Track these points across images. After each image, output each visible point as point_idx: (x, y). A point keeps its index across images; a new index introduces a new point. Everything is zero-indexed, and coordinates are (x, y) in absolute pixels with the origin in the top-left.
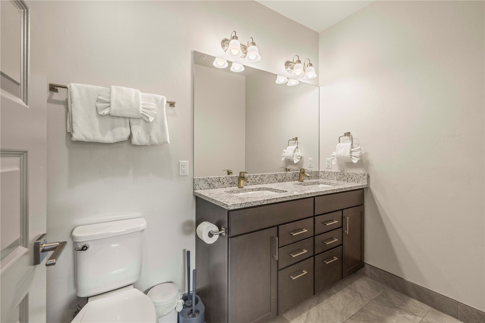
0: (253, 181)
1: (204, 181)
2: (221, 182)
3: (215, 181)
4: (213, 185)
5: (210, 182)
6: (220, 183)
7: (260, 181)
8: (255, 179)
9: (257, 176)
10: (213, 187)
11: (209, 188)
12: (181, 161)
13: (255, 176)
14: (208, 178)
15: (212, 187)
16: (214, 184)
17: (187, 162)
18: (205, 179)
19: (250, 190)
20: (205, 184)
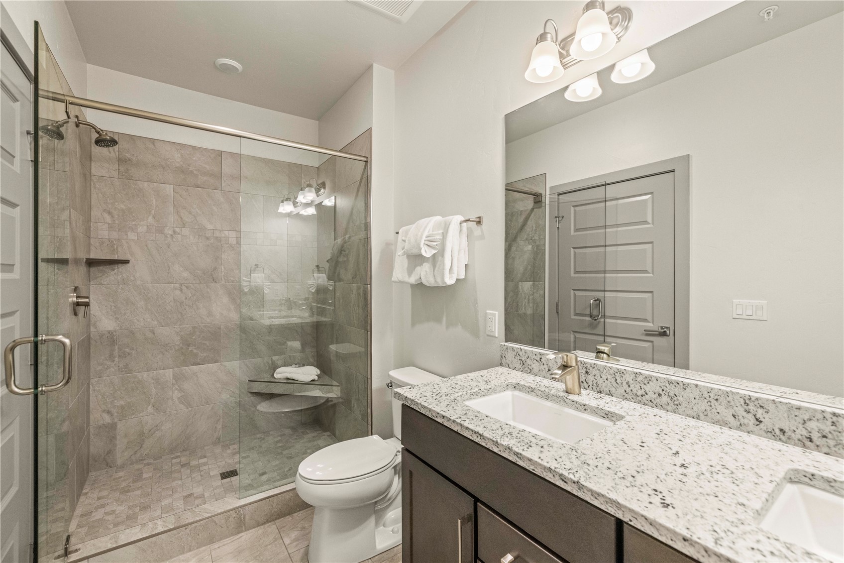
0: (635, 391)
1: (514, 353)
2: (543, 364)
3: (532, 359)
4: (529, 366)
5: (523, 359)
6: (542, 367)
7: (665, 399)
8: (643, 386)
9: (649, 379)
10: (529, 371)
11: (522, 369)
12: (489, 310)
13: (640, 378)
14: (520, 350)
15: (526, 369)
16: (531, 365)
17: (495, 314)
18: (515, 349)
19: (577, 405)
20: (516, 360)
